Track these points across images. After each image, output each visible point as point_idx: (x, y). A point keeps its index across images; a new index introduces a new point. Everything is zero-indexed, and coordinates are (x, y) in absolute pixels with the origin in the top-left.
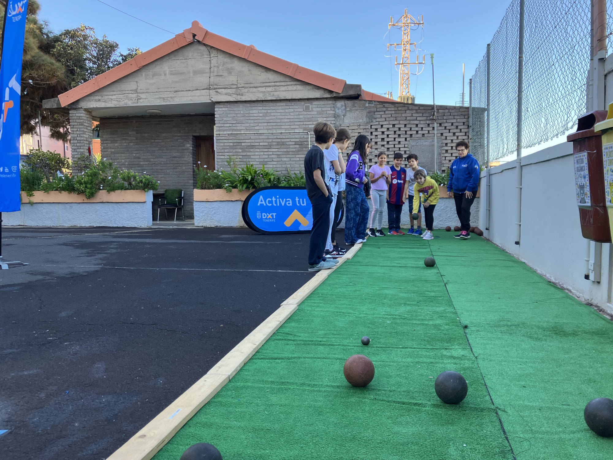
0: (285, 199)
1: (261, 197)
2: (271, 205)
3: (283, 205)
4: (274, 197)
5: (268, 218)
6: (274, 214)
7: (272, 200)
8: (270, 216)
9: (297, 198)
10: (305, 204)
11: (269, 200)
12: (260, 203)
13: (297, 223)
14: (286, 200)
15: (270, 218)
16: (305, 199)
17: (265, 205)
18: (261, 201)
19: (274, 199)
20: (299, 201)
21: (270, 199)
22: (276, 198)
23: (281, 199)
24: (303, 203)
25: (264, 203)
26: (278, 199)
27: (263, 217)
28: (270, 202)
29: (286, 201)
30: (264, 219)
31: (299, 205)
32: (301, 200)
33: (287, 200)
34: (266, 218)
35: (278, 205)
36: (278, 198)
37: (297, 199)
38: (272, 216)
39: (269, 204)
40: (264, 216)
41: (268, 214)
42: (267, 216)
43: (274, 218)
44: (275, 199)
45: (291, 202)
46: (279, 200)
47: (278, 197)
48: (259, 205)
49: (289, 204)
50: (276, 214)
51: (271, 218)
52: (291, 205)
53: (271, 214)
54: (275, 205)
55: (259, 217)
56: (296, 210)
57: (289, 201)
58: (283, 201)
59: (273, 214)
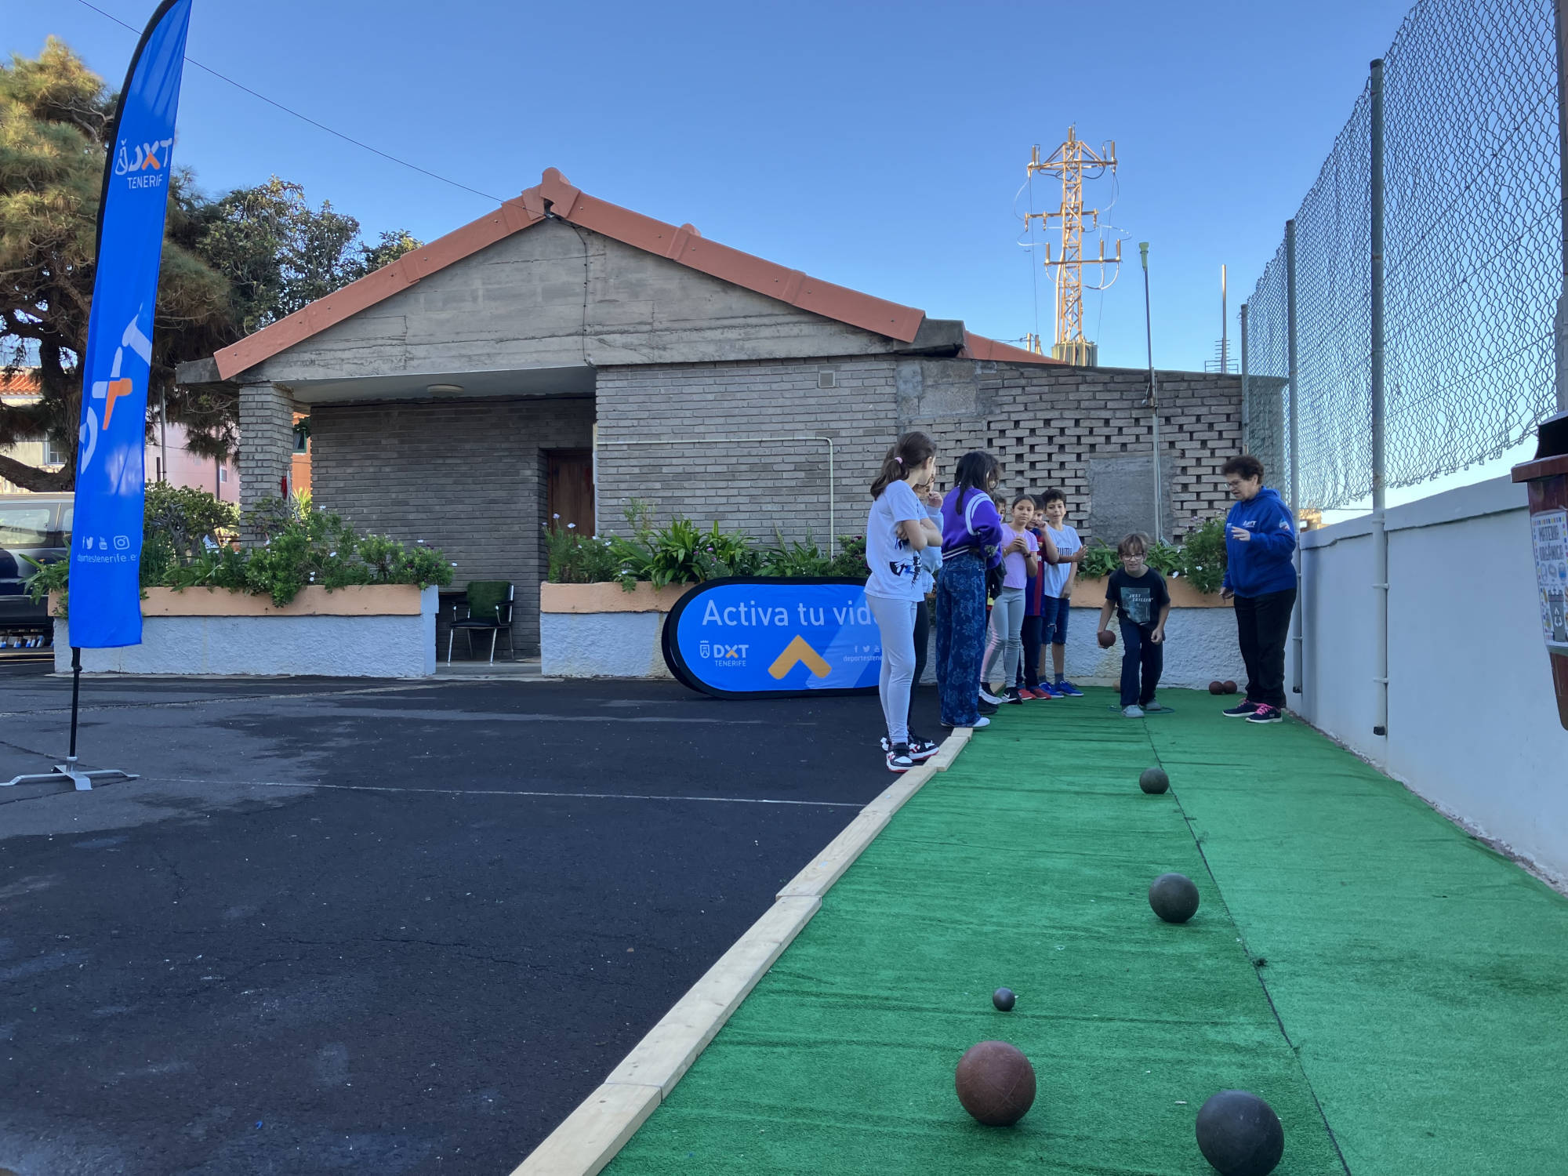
0: (770, 610)
1: (711, 604)
2: (735, 623)
3: (766, 622)
4: (742, 604)
5: (728, 656)
6: (744, 647)
7: (739, 613)
8: (732, 653)
9: (801, 605)
10: (822, 622)
11: (730, 613)
12: (707, 618)
13: (800, 670)
14: (773, 612)
15: (732, 658)
16: (821, 610)
17: (720, 623)
18: (712, 614)
19: (743, 609)
20: (807, 614)
21: (734, 610)
22: (748, 605)
23: (760, 610)
24: (817, 619)
25: (717, 618)
26: (753, 610)
27: (716, 656)
28: (734, 616)
29: (774, 614)
30: (719, 659)
31: (805, 624)
32: (812, 610)
33: (777, 610)
34: (724, 658)
35: (754, 623)
36: (753, 606)
37: (801, 609)
38: (739, 651)
39: (731, 620)
40: (719, 651)
41: (727, 647)
42: (726, 652)
43: (744, 656)
44: (746, 609)
45: (785, 616)
46: (757, 612)
47: (753, 603)
48: (705, 623)
49: (781, 620)
50: (747, 646)
51: (736, 656)
52: (786, 623)
53: (735, 647)
54: (746, 624)
55: (705, 655)
56: (798, 636)
57: (781, 613)
58: (765, 615)
59: (740, 646)
